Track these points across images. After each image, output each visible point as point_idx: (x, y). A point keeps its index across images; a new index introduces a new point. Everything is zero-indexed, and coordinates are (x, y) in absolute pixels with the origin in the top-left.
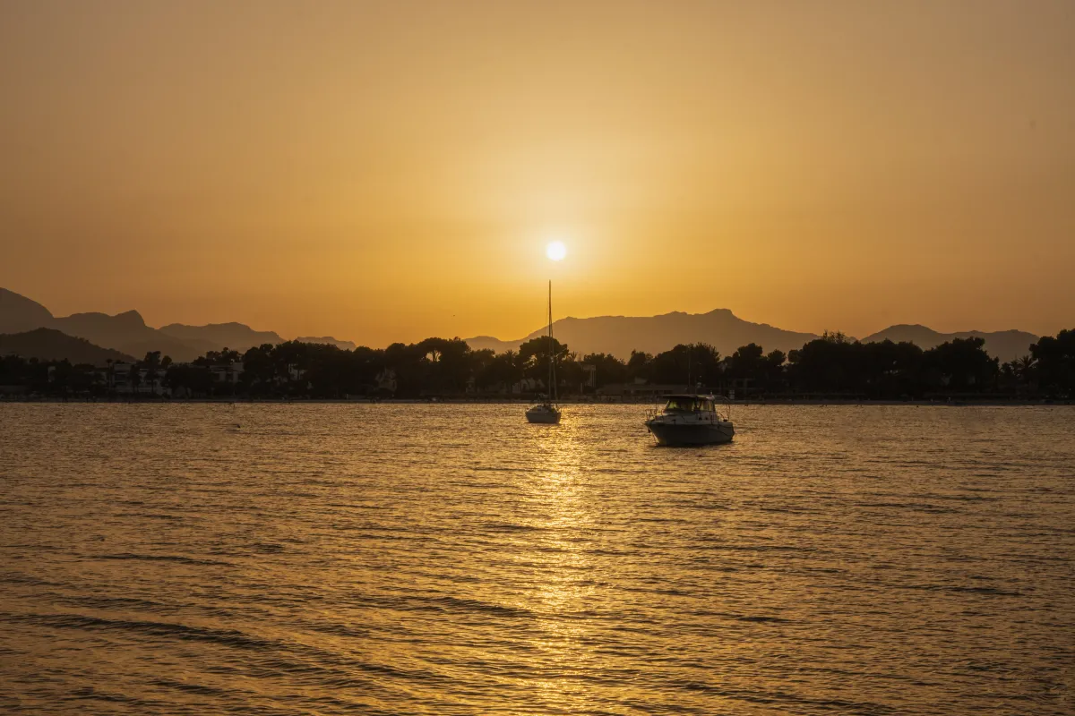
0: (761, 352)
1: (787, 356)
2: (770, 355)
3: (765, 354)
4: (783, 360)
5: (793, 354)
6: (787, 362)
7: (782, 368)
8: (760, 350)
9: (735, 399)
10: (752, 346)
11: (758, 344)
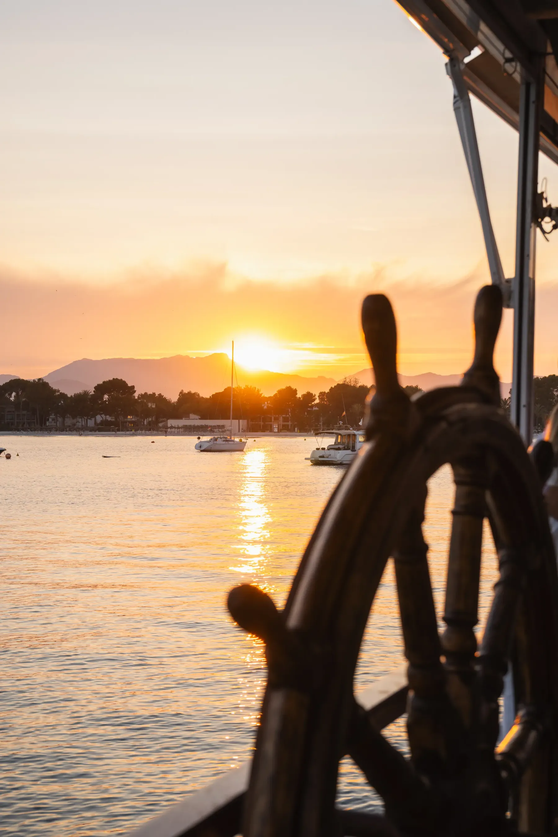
0: (296, 394)
1: (317, 397)
2: (304, 396)
3: (299, 395)
4: (314, 400)
5: (322, 394)
6: (317, 401)
7: (312, 406)
8: (295, 392)
9: (278, 432)
10: (289, 388)
11: (294, 387)
